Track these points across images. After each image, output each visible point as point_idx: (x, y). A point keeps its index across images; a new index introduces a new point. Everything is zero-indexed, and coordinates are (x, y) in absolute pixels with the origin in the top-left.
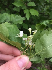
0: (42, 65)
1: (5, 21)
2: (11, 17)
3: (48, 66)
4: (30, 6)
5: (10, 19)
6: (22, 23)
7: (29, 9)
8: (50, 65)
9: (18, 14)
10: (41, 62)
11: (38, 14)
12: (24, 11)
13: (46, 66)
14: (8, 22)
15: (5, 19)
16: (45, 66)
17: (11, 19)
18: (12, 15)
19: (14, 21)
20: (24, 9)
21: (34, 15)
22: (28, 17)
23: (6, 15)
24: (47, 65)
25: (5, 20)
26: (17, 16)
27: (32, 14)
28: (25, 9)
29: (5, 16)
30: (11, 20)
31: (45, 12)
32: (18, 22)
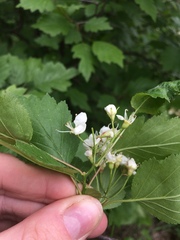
0: (141, 229)
1: (7, 84)
2: (27, 70)
3: (163, 232)
4: (94, 33)
5: (27, 76)
6: (69, 88)
7: (91, 44)
8: (170, 230)
9: (54, 57)
10: (139, 220)
11: (123, 57)
12: (74, 49)
13: (156, 235)
14: (18, 86)
15: (6, 73)
16: (151, 234)
17: (29, 73)
18: (33, 63)
19: (38, 82)
20: (74, 44)
21: (109, 62)
22: (86, 70)
23: (8, 61)
24: (160, 231)
25: (5, 78)
26: (50, 64)
27: (101, 59)
28: (77, 42)
29: (7, 65)
30: (30, 80)
31: (147, 50)
32: (53, 86)
